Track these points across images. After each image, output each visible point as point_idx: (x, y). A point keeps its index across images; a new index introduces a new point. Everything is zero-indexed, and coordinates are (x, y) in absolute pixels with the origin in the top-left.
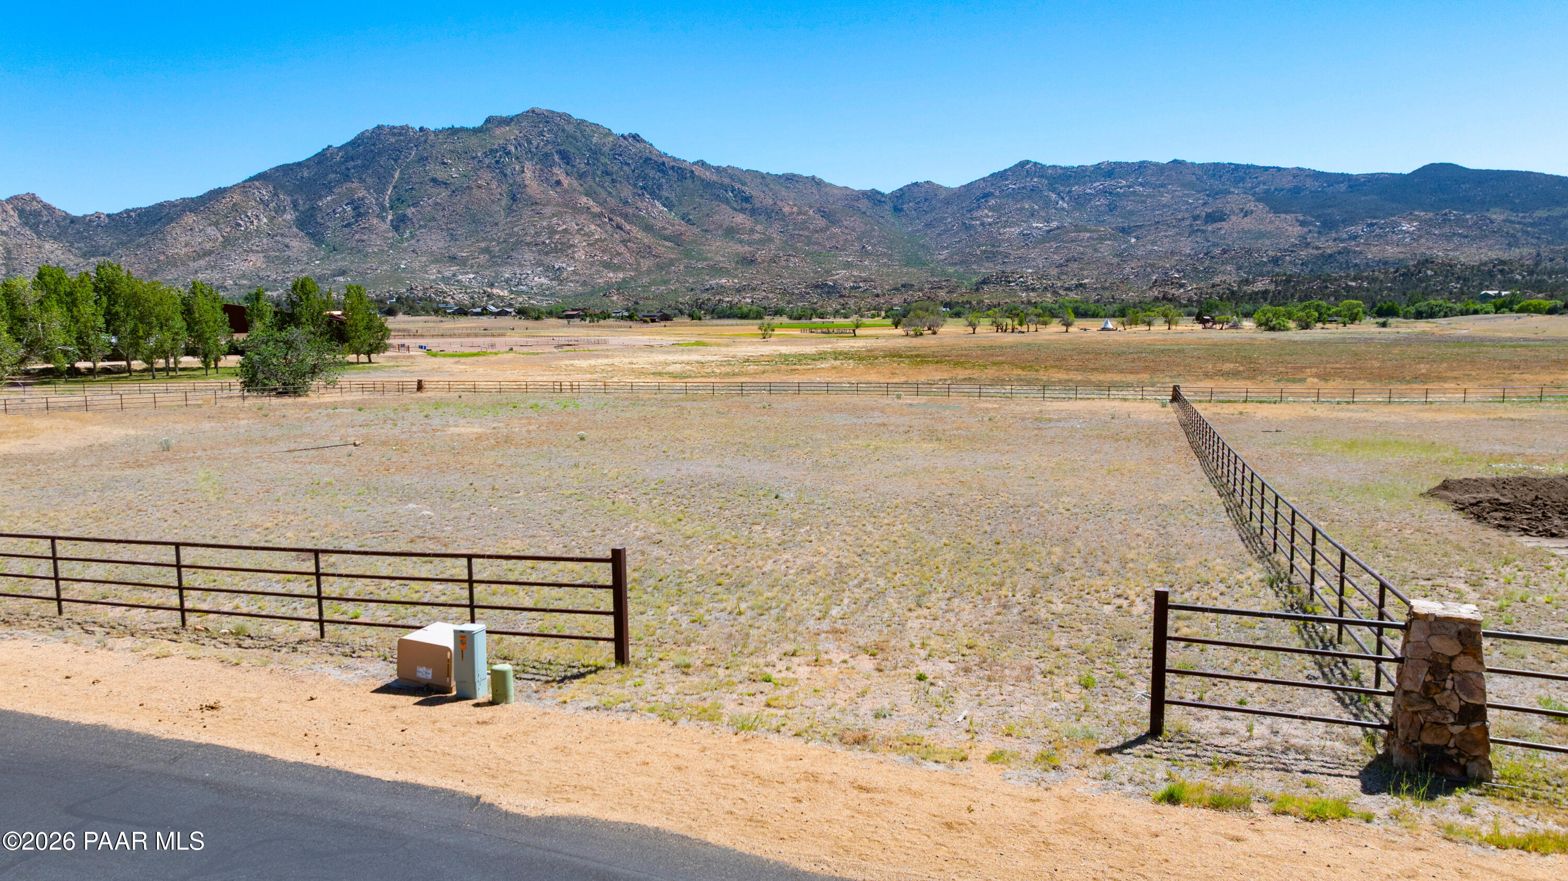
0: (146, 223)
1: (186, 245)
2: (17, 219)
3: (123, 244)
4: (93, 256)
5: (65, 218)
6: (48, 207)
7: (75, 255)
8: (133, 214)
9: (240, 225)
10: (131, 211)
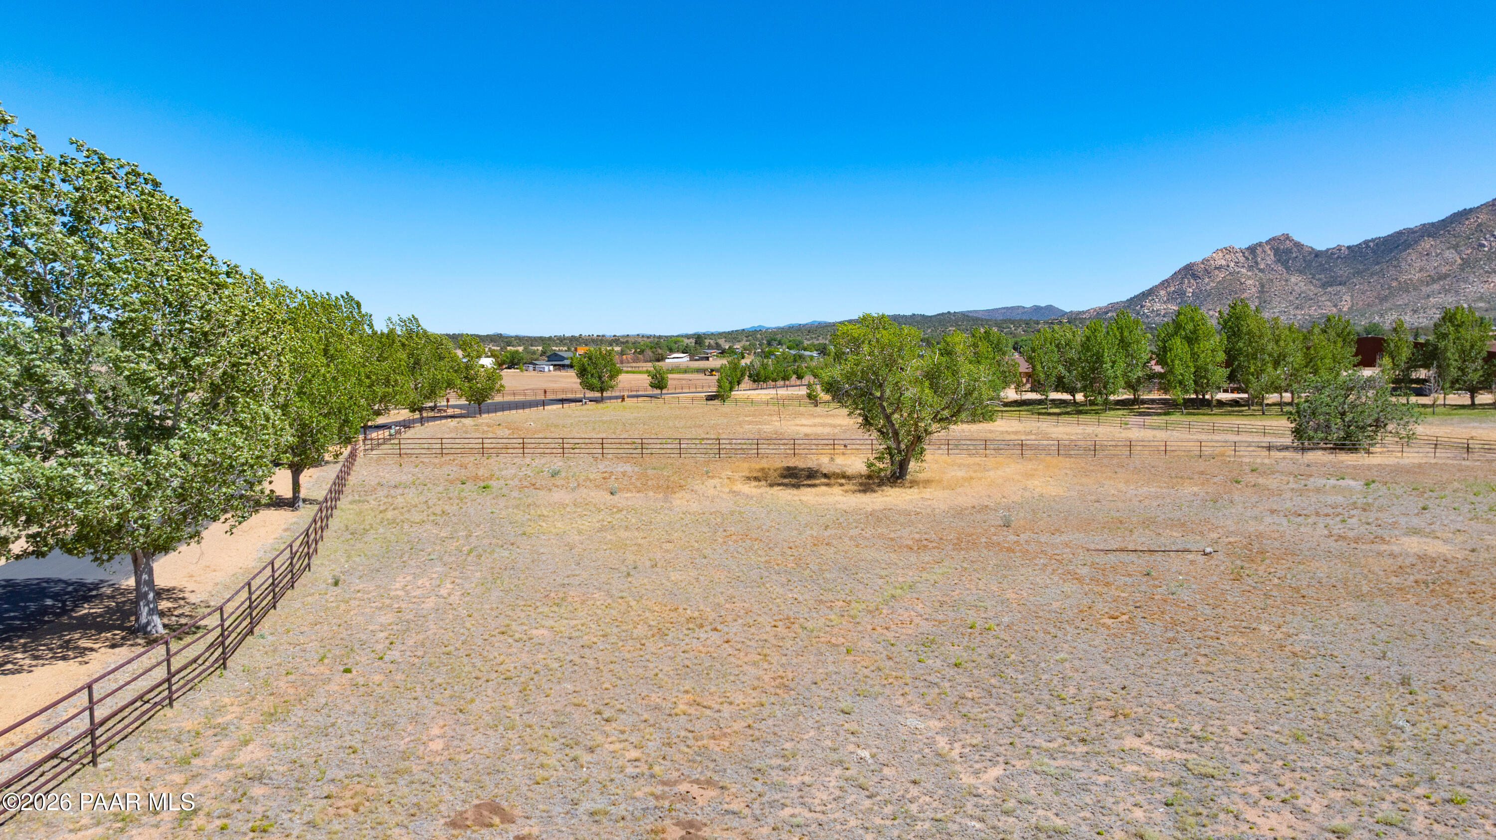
0: (1383, 252)
1: (1421, 270)
2: (1272, 257)
3: (1359, 273)
4: (1331, 286)
5: (1310, 253)
6: (1298, 245)
7: (1315, 286)
8: (1371, 244)
9: (1484, 246)
10: (1370, 241)
